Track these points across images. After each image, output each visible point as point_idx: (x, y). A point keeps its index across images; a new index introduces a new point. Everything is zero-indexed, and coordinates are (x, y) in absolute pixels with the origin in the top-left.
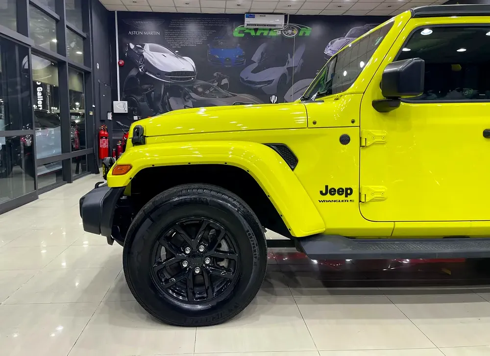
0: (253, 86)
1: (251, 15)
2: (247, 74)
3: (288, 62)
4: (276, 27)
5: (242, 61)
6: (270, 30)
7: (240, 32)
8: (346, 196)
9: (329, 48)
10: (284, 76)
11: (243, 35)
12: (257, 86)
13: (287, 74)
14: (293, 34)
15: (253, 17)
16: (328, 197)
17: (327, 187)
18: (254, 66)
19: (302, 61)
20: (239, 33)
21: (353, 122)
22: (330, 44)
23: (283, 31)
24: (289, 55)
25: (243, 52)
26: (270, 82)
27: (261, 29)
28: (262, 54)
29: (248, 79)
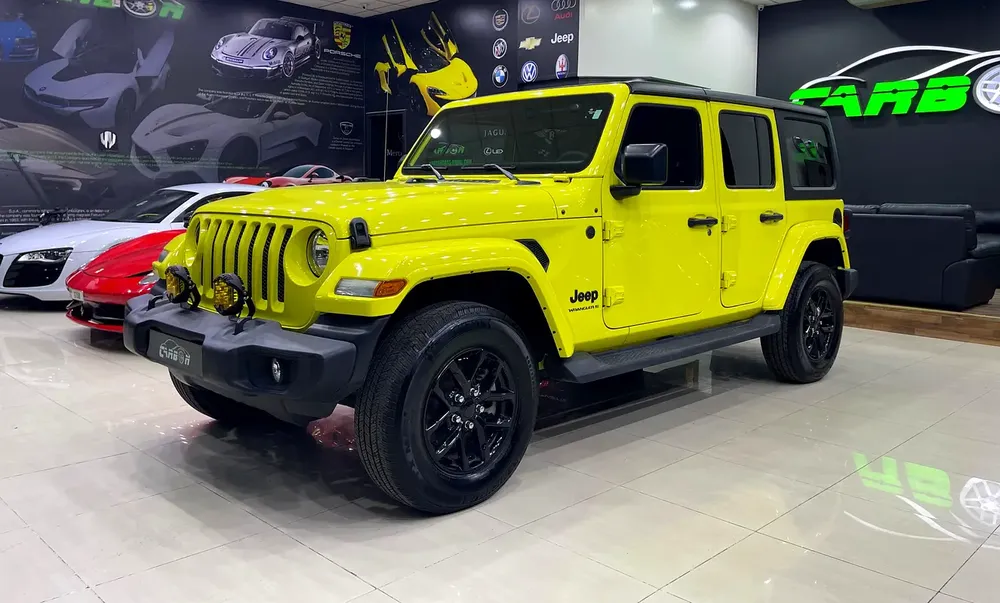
0: (57, 108)
2: (42, 81)
3: (139, 65)
5: (29, 52)
8: (593, 301)
9: (221, 48)
10: (128, 94)
12: (67, 109)
13: (137, 92)
14: (145, 10)
16: (578, 304)
17: (576, 291)
18: (59, 66)
19: (168, 68)
21: (596, 211)
22: (221, 41)
23: (124, 2)
24: (140, 52)
25: (32, 32)
26: (99, 102)
28: (78, 42)
29: (45, 93)
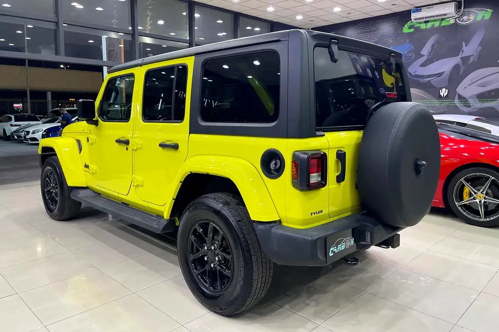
0: (421, 80)
1: (418, 9)
2: (415, 68)
3: (463, 51)
4: (447, 16)
5: (410, 56)
6: (443, 19)
7: (410, 27)
10: (456, 68)
11: (412, 30)
12: (425, 80)
13: (461, 65)
14: (469, 20)
15: (420, 11)
18: (422, 60)
20: (409, 29)
23: (457, 19)
24: (464, 43)
25: (413, 47)
26: (440, 74)
27: (432, 21)
28: (433, 46)
29: (416, 73)
